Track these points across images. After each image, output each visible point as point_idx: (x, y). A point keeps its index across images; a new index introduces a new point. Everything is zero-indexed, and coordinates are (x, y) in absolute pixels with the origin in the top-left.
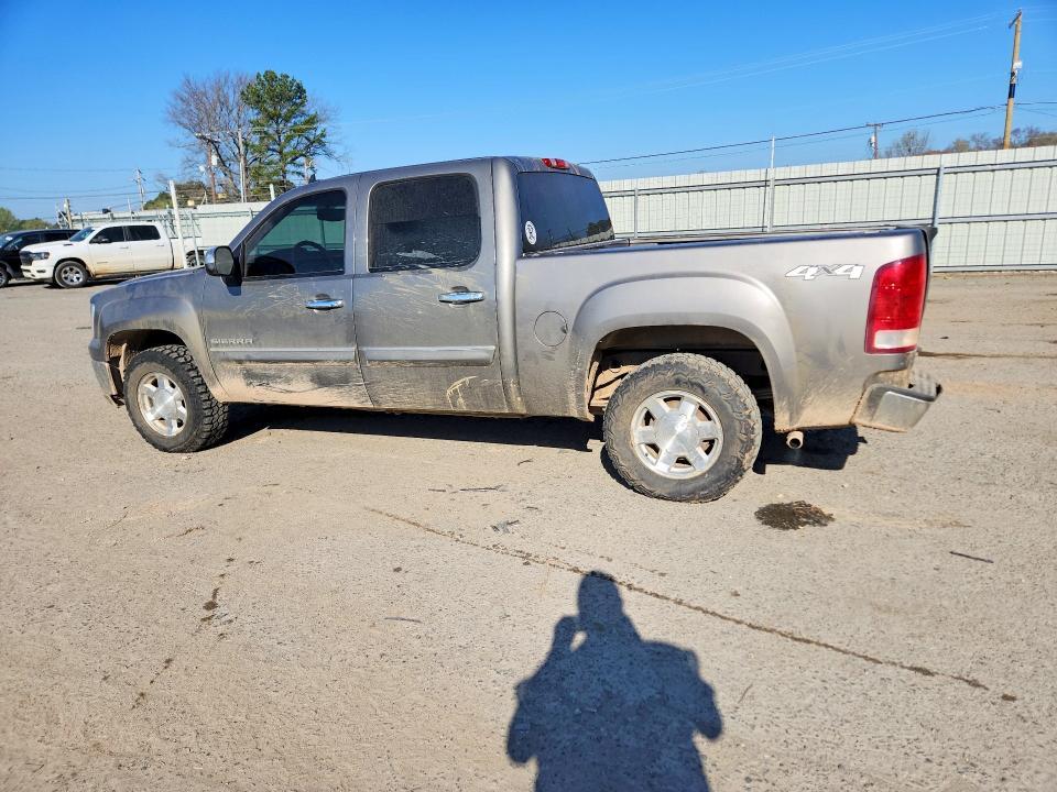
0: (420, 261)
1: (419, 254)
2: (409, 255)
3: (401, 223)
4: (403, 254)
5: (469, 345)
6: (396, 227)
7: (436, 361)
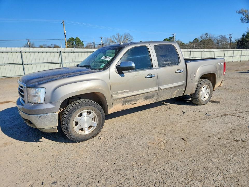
0: (169, 64)
1: (168, 62)
2: (166, 63)
3: (163, 55)
4: (165, 62)
5: (180, 82)
6: (162, 56)
7: (175, 87)
